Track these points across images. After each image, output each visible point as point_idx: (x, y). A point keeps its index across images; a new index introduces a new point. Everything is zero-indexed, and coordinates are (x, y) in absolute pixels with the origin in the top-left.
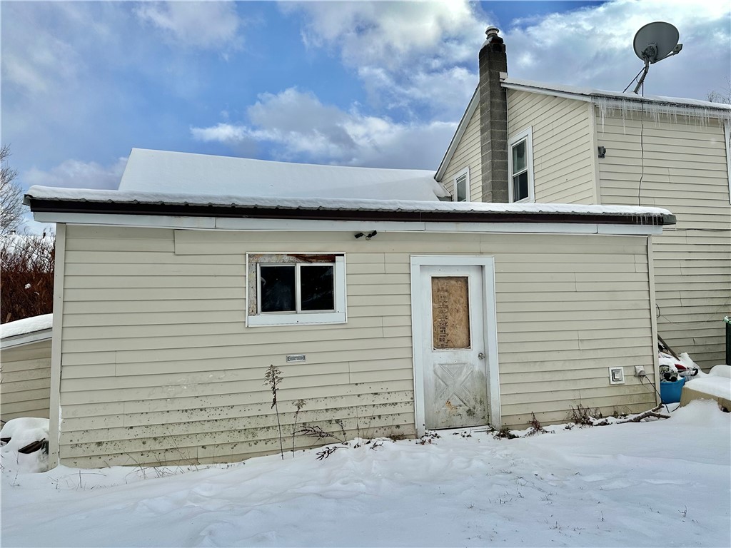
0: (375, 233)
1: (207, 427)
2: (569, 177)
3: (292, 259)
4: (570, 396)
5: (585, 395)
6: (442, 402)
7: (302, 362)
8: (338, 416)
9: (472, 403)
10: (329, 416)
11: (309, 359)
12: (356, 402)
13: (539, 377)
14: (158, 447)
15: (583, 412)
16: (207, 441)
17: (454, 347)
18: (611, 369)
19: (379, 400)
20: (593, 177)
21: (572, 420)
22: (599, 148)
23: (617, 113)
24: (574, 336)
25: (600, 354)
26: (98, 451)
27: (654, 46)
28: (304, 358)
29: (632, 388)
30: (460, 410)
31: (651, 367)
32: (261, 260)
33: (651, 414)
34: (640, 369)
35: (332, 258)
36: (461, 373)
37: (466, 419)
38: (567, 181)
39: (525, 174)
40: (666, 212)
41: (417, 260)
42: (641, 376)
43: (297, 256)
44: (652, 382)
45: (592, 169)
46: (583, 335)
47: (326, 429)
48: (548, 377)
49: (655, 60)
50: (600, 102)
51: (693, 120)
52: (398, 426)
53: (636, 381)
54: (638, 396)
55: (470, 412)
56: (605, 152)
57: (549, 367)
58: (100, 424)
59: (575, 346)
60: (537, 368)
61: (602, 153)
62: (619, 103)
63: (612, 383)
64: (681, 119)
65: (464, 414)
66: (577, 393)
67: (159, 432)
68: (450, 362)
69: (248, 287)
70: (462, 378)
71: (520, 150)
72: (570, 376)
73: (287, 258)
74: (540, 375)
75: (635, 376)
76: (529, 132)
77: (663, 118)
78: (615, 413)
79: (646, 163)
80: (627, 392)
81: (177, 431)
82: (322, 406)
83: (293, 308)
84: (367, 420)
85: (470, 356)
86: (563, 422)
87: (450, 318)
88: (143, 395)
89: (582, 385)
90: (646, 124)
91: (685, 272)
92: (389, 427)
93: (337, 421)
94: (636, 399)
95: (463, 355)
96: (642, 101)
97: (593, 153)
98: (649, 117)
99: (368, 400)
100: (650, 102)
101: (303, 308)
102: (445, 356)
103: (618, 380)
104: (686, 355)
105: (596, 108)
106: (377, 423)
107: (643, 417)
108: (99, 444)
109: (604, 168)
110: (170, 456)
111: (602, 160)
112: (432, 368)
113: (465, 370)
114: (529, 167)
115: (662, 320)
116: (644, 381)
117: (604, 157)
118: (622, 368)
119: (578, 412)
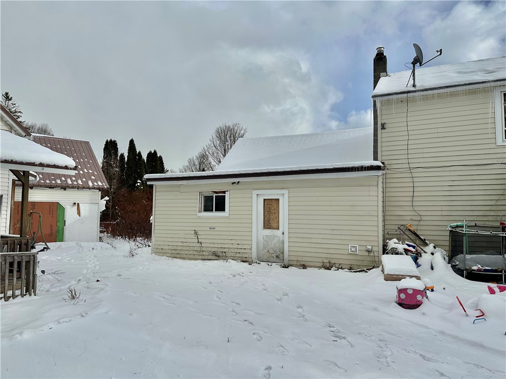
0: (239, 182)
1: (187, 248)
3: (212, 193)
4: (325, 256)
5: (332, 256)
6: (266, 251)
7: (214, 230)
8: (225, 250)
9: (279, 253)
10: (222, 250)
11: (216, 229)
12: (231, 246)
13: (309, 245)
14: (175, 252)
15: (331, 264)
16: (187, 253)
17: (273, 229)
18: (350, 246)
19: (239, 247)
21: (324, 267)
22: (381, 124)
23: (389, 102)
24: (329, 227)
25: (343, 237)
26: (161, 251)
28: (214, 228)
29: (364, 257)
30: (273, 255)
31: (377, 247)
32: (203, 193)
33: (364, 271)
34: (368, 247)
35: (224, 192)
36: (274, 240)
37: (275, 259)
41: (255, 192)
42: (369, 251)
43: (214, 192)
44: (377, 255)
46: (333, 227)
47: (221, 254)
48: (313, 245)
52: (246, 258)
53: (367, 254)
54: (368, 262)
55: (277, 257)
57: (314, 241)
58: (162, 243)
59: (329, 232)
60: (308, 240)
62: (391, 97)
63: (350, 252)
65: (275, 257)
66: (329, 255)
67: (175, 248)
68: (270, 235)
69: (198, 203)
70: (275, 241)
72: (325, 246)
73: (210, 193)
74: (309, 244)
75: (365, 251)
78: (351, 267)
80: (360, 258)
81: (180, 248)
82: (220, 246)
83: (212, 211)
84: (235, 254)
85: (278, 233)
87: (272, 216)
88: (172, 236)
89: (332, 251)
92: (243, 257)
93: (225, 252)
95: (275, 232)
96: (408, 92)
98: (413, 99)
99: (236, 246)
100: (414, 91)
101: (215, 211)
102: (268, 232)
103: (354, 251)
106: (238, 255)
108: (162, 249)
110: (178, 256)
111: (384, 131)
112: (262, 236)
113: (276, 239)
115: (421, 223)
116: (372, 254)
117: (385, 129)
118: (357, 246)
119: (329, 264)
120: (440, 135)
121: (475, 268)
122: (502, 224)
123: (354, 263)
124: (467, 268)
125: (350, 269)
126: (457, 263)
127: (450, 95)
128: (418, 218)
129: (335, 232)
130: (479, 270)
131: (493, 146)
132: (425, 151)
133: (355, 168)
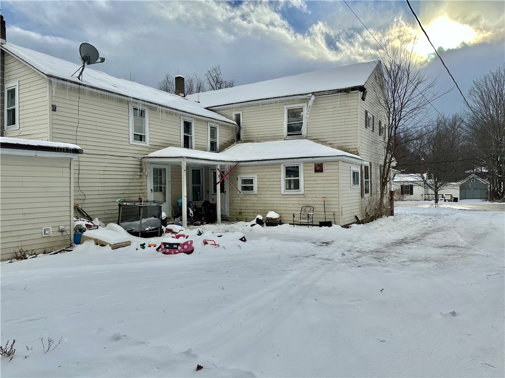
2: (38, 118)
4: (15, 245)
5: (25, 243)
15: (23, 253)
18: (43, 229)
20: (48, 121)
21: (15, 258)
22: (53, 106)
23: (64, 87)
24: (20, 211)
25: (36, 221)
27: (88, 56)
29: (57, 238)
31: (69, 226)
33: (64, 250)
34: (61, 228)
38: (36, 120)
39: (14, 110)
40: (78, 147)
42: (62, 231)
44: (69, 234)
45: (48, 117)
46: (25, 211)
49: (89, 64)
50: (52, 79)
51: (109, 98)
53: (60, 234)
56: (56, 108)
59: (20, 217)
61: (54, 108)
62: (65, 83)
63: (44, 236)
64: (102, 96)
66: (20, 243)
71: (12, 93)
72: (15, 234)
75: (59, 231)
76: (17, 83)
77: (92, 94)
78: (44, 251)
79: (80, 117)
80: (53, 240)
86: (8, 259)
89: (23, 238)
90: (81, 96)
91: (102, 176)
94: (58, 243)
96: (80, 84)
97: (48, 108)
98: (84, 92)
100: (84, 85)
103: (47, 234)
104: (97, 219)
105: (50, 82)
107: (59, 252)
109: (55, 117)
111: (54, 112)
114: (17, 107)
115: (86, 201)
116: (64, 233)
117: (55, 111)
118: (51, 228)
119: (19, 253)
120: (98, 128)
121: (147, 229)
122: (140, 199)
123: (48, 245)
124: (142, 230)
125: (45, 253)
126: (133, 228)
127: (108, 98)
128: (83, 197)
129: (27, 216)
130: (150, 230)
131: (128, 144)
132: (88, 139)
133: (61, 148)
